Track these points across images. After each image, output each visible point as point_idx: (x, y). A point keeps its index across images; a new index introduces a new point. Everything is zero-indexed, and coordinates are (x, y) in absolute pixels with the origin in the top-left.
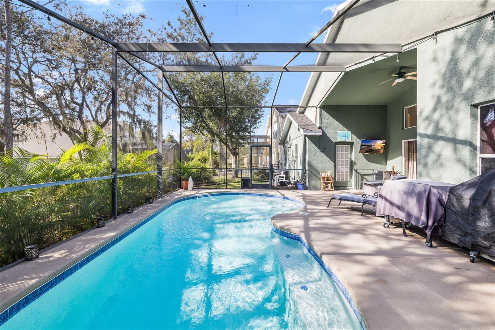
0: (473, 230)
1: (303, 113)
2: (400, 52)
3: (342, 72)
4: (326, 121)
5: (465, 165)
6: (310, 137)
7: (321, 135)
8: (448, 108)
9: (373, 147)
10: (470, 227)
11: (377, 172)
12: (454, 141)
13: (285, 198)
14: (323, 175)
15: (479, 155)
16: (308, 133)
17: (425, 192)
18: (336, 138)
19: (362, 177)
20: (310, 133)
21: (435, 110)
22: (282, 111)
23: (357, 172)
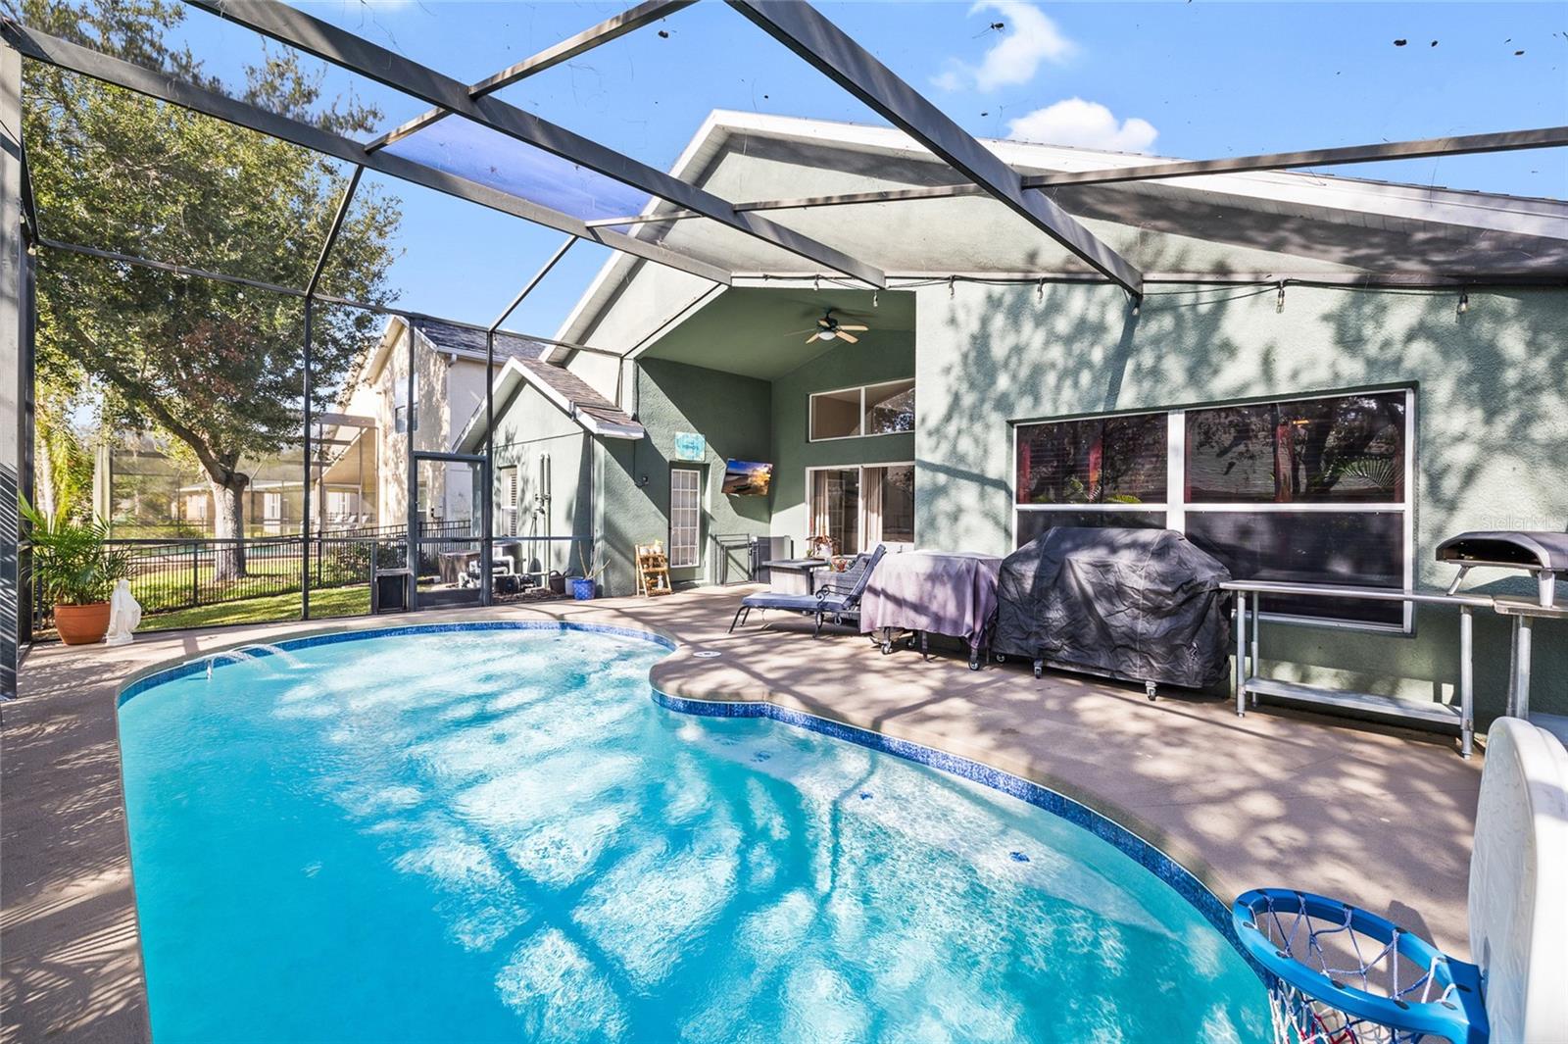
0: (1039, 626)
1: (562, 364)
2: (881, 288)
3: (720, 283)
4: (649, 400)
5: (997, 523)
6: (610, 443)
7: (640, 440)
8: (972, 419)
9: (749, 481)
10: (1035, 623)
11: (755, 539)
12: (982, 480)
13: (564, 626)
14: (643, 552)
15: (1016, 506)
16: (609, 429)
17: (968, 571)
18: (672, 450)
19: (727, 550)
20: (612, 429)
21: (948, 418)
22: (443, 340)
23: (717, 543)
